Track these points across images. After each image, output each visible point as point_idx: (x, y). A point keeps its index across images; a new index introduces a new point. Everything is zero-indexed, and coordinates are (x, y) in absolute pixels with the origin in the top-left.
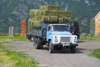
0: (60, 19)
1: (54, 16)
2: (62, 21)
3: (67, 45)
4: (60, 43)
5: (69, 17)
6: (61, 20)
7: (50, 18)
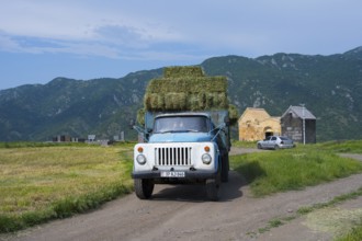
0: (193, 99)
1: (178, 91)
2: (201, 105)
3: (175, 175)
4: (155, 169)
5: (220, 92)
6: (197, 103)
7: (163, 100)
